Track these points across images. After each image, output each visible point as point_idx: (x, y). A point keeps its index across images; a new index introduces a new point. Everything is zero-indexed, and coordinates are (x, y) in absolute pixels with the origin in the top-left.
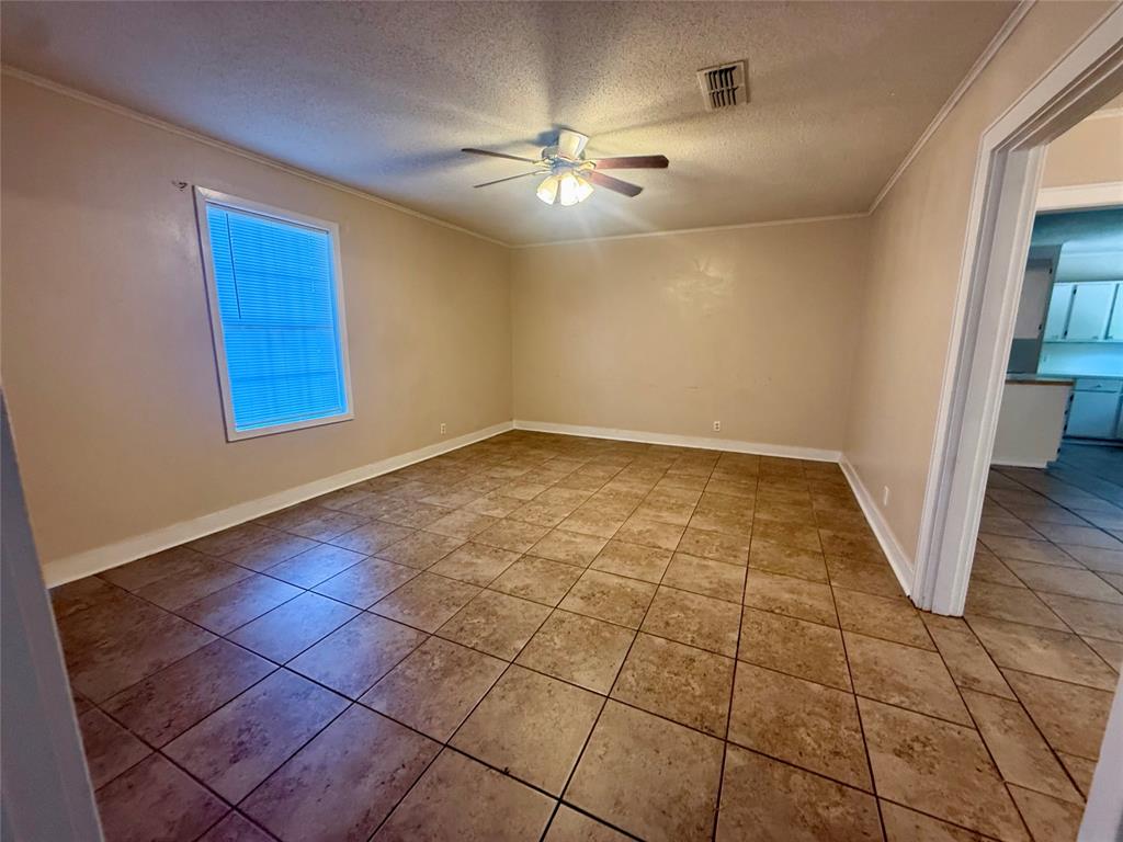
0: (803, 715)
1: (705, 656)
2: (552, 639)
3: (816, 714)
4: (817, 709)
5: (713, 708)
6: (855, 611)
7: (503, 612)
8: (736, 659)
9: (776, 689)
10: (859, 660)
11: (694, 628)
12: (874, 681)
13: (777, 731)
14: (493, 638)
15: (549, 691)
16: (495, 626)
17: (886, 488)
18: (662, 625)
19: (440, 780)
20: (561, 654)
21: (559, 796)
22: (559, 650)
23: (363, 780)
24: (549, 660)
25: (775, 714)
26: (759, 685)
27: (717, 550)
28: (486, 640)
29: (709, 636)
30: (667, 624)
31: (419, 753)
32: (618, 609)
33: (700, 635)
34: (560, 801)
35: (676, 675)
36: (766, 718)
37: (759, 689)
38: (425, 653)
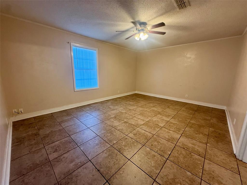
0: (181, 180)
1: (159, 156)
2: (122, 142)
3: (186, 181)
4: (186, 180)
5: (155, 170)
6: (212, 154)
7: (114, 134)
8: (167, 159)
9: (176, 171)
10: (207, 169)
11: (159, 148)
12: (210, 177)
13: (171, 182)
14: (110, 139)
15: (116, 155)
16: (111, 137)
17: (235, 119)
18: (150, 145)
19: (85, 168)
20: (123, 146)
21: (107, 180)
22: (123, 145)
23: (72, 163)
24: (119, 147)
25: (173, 177)
26: (171, 168)
27: (174, 129)
28: (108, 139)
29: (162, 151)
30: (152, 145)
31: (84, 161)
32: (141, 139)
33: (160, 150)
34: (107, 181)
35: (149, 159)
36: (169, 178)
37: (171, 169)
38: (95, 139)
